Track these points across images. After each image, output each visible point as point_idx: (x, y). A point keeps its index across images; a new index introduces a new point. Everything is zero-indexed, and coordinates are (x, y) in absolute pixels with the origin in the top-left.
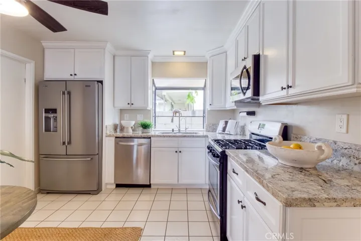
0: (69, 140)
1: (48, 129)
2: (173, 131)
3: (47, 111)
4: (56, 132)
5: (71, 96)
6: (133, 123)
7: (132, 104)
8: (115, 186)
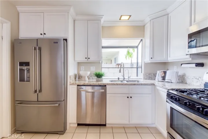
0: (39, 89)
1: (22, 80)
2: (119, 79)
3: (21, 64)
4: (29, 81)
5: (42, 51)
6: (89, 73)
7: (89, 58)
8: (77, 125)
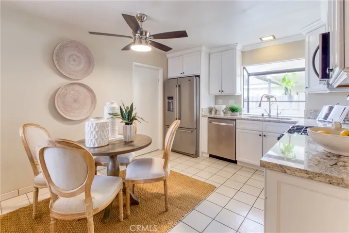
1: (169, 110)
2: (263, 115)
3: (169, 98)
4: (173, 111)
5: (181, 88)
6: (224, 107)
7: (223, 91)
8: (208, 156)
